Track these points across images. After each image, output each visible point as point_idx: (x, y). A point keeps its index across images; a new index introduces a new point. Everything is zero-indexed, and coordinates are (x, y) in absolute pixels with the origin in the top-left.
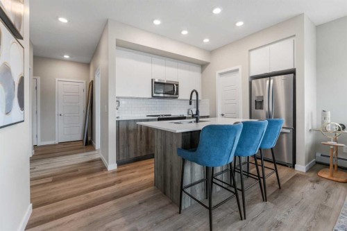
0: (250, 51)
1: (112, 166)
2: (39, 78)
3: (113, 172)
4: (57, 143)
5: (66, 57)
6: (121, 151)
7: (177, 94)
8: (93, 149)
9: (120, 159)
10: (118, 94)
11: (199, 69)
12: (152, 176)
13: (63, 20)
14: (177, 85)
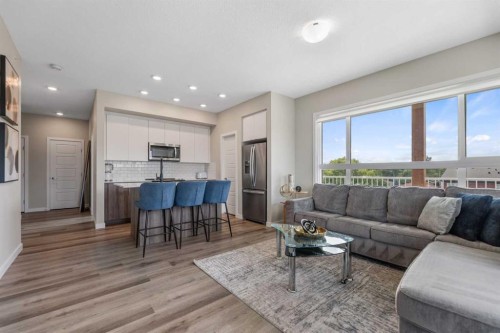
0: (243, 117)
1: (100, 225)
2: (27, 137)
3: (100, 230)
4: (48, 209)
5: (60, 114)
6: (110, 212)
7: (178, 156)
8: (90, 214)
9: (110, 219)
10: (110, 158)
11: (207, 130)
12: (129, 232)
13: (52, 89)
14: (178, 148)
